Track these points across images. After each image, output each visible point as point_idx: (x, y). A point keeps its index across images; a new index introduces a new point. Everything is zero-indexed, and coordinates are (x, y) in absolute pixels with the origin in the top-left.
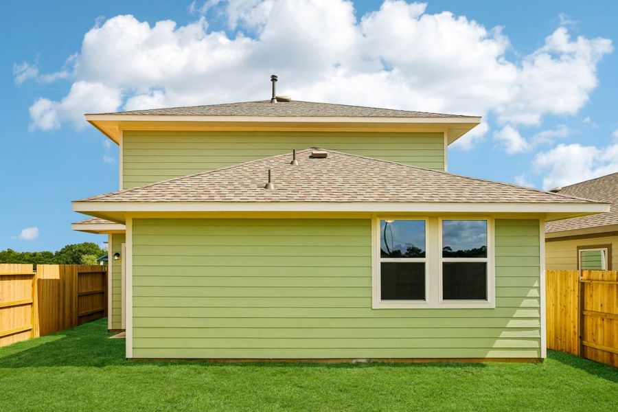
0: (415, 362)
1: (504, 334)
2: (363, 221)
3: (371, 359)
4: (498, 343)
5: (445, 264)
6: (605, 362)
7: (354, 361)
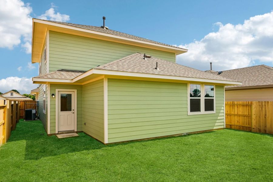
0: (198, 132)
1: (217, 121)
2: (184, 84)
3: (187, 133)
4: (216, 124)
5: (205, 99)
6: (229, 128)
7: (183, 134)
